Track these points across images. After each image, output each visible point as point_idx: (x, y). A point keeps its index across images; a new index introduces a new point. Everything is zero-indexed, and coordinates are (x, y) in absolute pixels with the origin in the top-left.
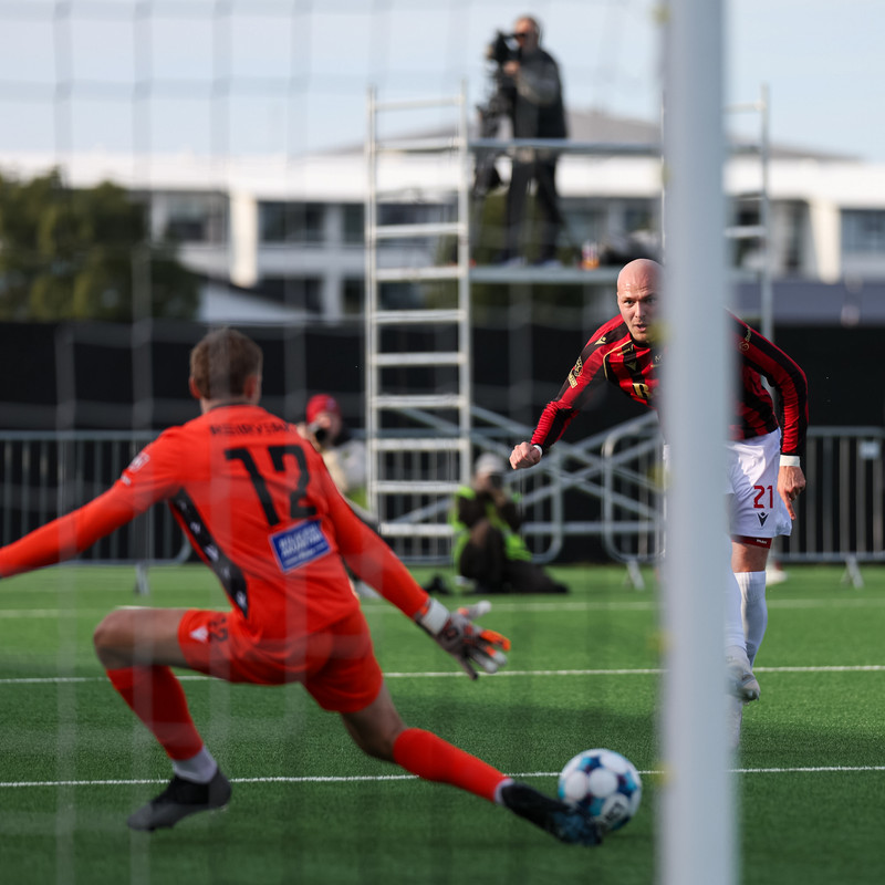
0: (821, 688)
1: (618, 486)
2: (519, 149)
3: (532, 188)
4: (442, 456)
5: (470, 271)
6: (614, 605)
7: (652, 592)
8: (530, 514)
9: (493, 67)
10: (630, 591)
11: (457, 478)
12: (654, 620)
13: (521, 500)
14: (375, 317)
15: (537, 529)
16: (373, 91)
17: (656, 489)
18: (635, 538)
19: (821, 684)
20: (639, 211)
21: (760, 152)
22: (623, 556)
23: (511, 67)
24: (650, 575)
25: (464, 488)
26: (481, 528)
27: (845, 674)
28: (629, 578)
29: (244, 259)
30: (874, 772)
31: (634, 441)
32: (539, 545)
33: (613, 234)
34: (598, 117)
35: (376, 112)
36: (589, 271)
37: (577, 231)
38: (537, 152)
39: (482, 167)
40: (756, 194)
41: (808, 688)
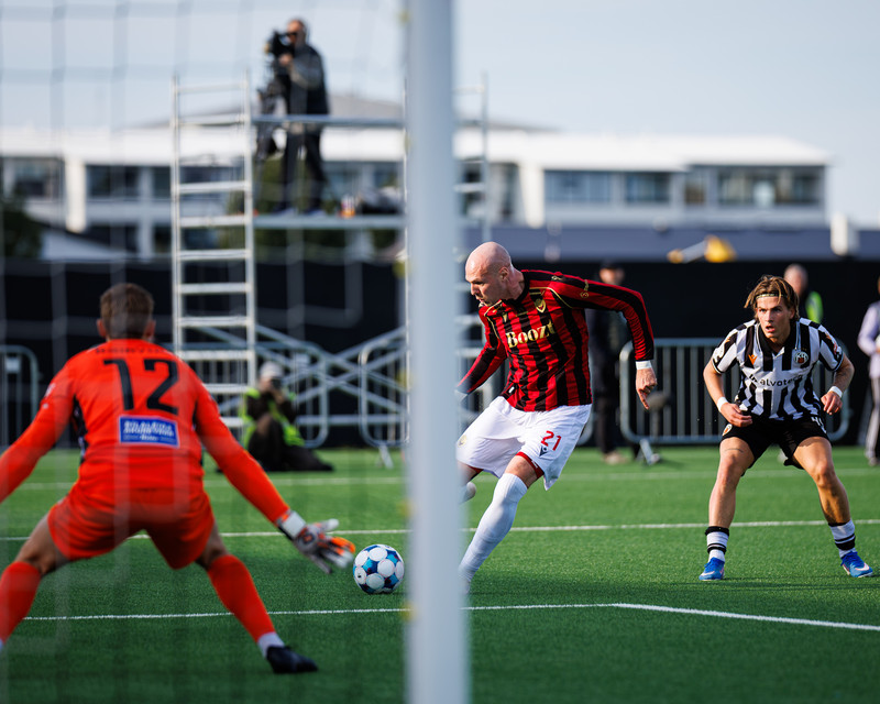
0: (532, 544)
1: (371, 387)
2: (292, 123)
3: (302, 154)
4: (233, 364)
5: (254, 220)
6: (369, 480)
7: (398, 469)
8: (302, 410)
9: (270, 58)
10: (381, 469)
11: (246, 381)
12: (401, 491)
13: (296, 399)
14: (179, 255)
15: (309, 421)
16: (176, 78)
17: (401, 390)
18: (385, 428)
19: (532, 540)
20: (386, 172)
21: (480, 125)
22: (376, 441)
23: (285, 59)
24: (397, 456)
25: (251, 389)
26: (265, 421)
27: (550, 533)
28: (381, 459)
29: (76, 210)
30: (574, 609)
31: (384, 352)
32: (310, 433)
33: (365, 190)
34: (353, 98)
35: (179, 94)
36: (347, 219)
37: (336, 187)
38: (306, 125)
39: (262, 137)
40: (477, 158)
41: (521, 545)
